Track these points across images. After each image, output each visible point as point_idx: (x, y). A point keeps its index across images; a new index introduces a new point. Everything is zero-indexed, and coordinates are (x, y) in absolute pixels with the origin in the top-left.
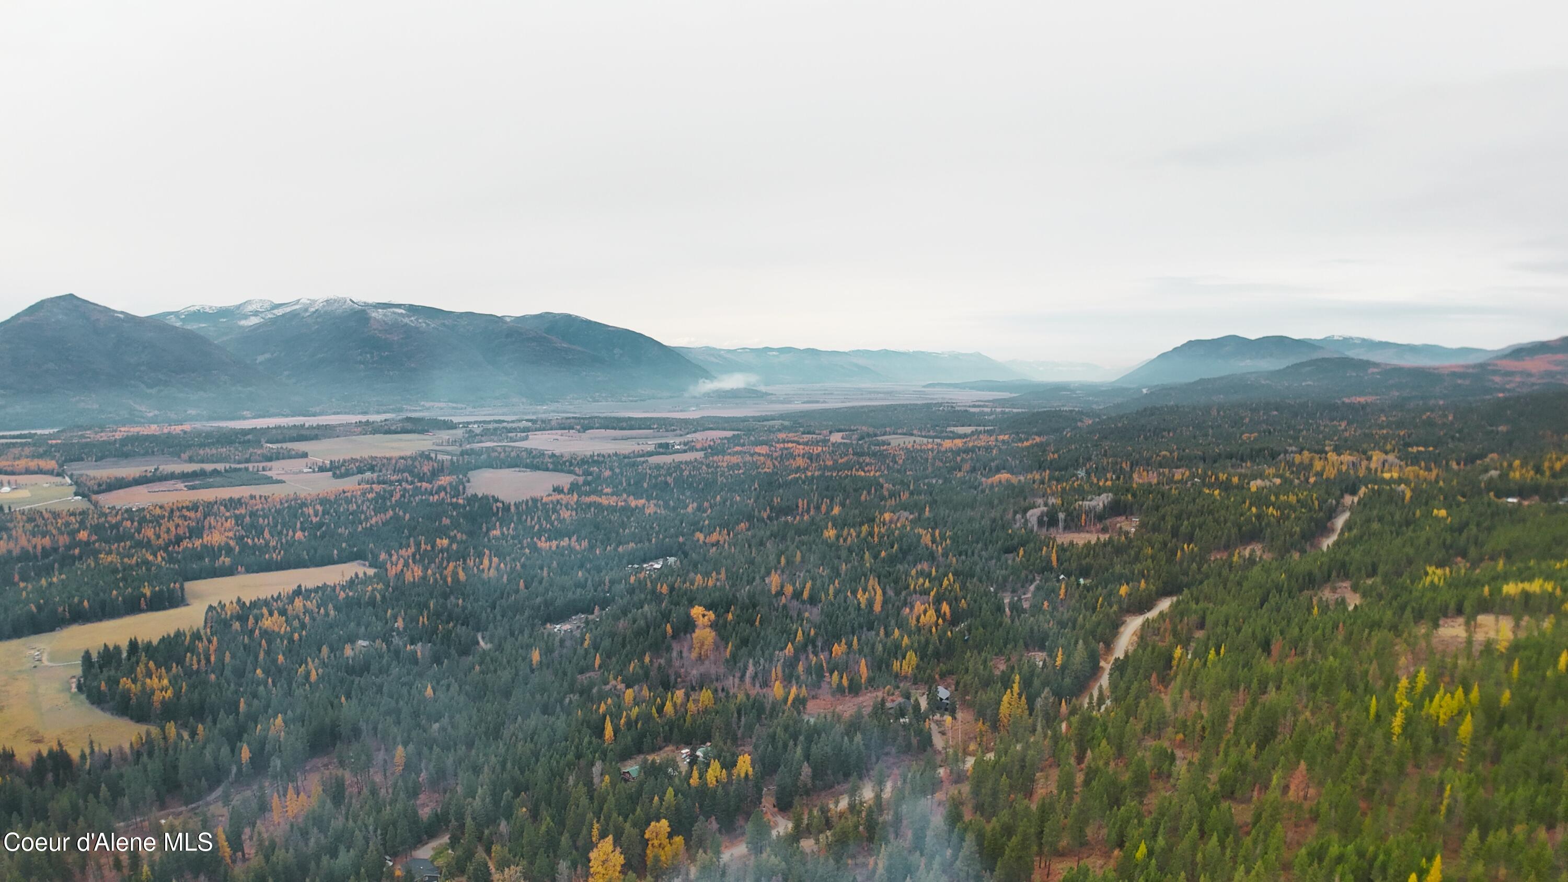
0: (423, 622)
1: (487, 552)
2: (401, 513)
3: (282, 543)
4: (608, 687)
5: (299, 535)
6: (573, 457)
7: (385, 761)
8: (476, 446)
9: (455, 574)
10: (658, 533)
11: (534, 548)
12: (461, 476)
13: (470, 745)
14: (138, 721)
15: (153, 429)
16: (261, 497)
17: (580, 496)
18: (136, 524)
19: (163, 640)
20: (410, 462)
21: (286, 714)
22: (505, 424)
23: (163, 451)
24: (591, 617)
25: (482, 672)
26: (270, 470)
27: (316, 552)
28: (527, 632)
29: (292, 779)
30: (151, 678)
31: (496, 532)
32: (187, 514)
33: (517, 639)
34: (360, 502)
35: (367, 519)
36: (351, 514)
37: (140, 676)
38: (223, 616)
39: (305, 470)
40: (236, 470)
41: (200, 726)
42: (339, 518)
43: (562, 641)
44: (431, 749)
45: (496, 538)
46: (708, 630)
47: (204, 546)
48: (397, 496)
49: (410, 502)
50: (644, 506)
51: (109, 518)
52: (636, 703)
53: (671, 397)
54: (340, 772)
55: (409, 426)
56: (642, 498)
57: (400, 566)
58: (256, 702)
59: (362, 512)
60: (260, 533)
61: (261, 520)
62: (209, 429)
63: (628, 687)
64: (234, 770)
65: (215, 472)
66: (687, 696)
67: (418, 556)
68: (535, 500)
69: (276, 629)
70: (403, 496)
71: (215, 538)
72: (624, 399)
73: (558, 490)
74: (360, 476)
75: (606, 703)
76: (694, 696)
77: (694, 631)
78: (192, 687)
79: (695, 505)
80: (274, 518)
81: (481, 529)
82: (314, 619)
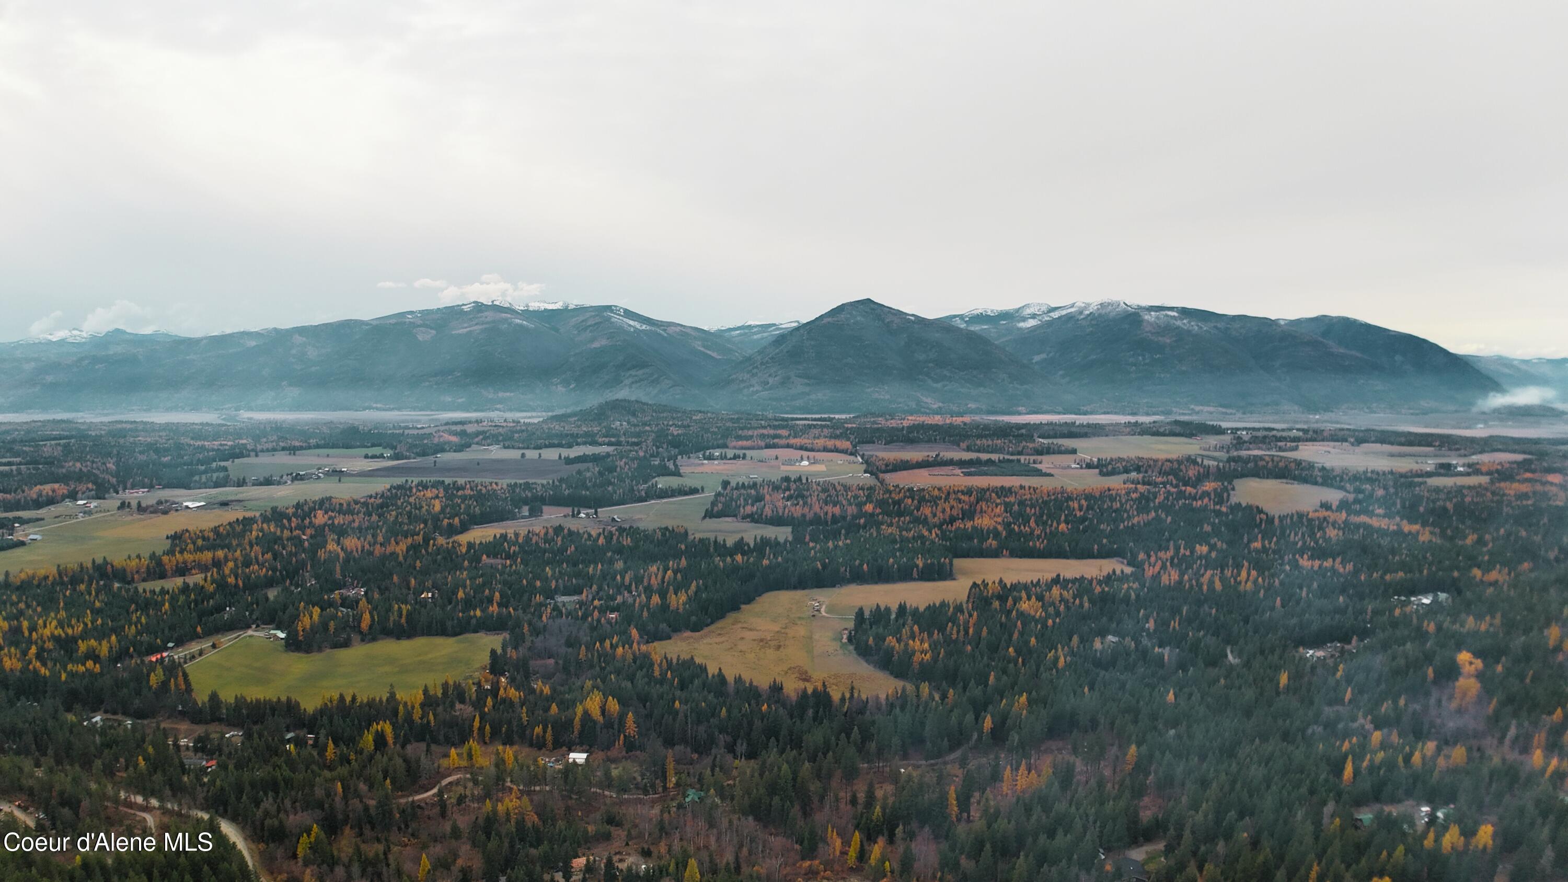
0: (1174, 627)
1: (1246, 564)
2: (1163, 516)
3: (1046, 533)
4: (1355, 725)
5: (1063, 526)
6: (1345, 471)
7: (1117, 757)
8: (1244, 453)
9: (1211, 582)
10: (1430, 564)
11: (1296, 566)
12: (1226, 484)
13: (1203, 758)
14: (896, 677)
15: (937, 419)
16: (1030, 488)
17: (1348, 515)
18: (916, 502)
19: (929, 607)
20: (1176, 465)
21: (1030, 693)
22: (1274, 433)
23: (944, 439)
24: (1347, 647)
25: (1226, 687)
26: (1040, 463)
27: (1077, 545)
28: (1278, 652)
29: (1027, 756)
30: (914, 641)
31: (1257, 545)
32: (962, 497)
33: (1266, 659)
34: (1124, 501)
35: (1129, 518)
36: (1115, 511)
37: (904, 637)
38: (985, 594)
39: (1073, 466)
40: (1009, 461)
41: (951, 690)
42: (1102, 514)
43: (1313, 668)
44: (1163, 753)
45: (1257, 551)
46: (1473, 680)
47: (974, 527)
48: (1160, 498)
49: (1173, 505)
50: (1418, 533)
51: (893, 495)
52: (1383, 746)
53: (1456, 411)
54: (1072, 759)
55: (1178, 429)
56: (1416, 524)
57: (1157, 568)
58: (1005, 678)
59: (1126, 511)
60: (1026, 522)
61: (1028, 509)
62: (986, 422)
63: (1377, 728)
64: (975, 736)
65: (990, 462)
66: (1439, 749)
67: (1176, 561)
68: (1301, 516)
69: (1032, 613)
70: (1167, 498)
71: (984, 522)
72: (1403, 411)
73: (1326, 506)
74: (1125, 476)
75: (1350, 742)
76: (1446, 750)
77: (1457, 680)
78: (949, 654)
79: (1475, 536)
80: (1040, 508)
81: (1242, 538)
82: (1068, 608)
